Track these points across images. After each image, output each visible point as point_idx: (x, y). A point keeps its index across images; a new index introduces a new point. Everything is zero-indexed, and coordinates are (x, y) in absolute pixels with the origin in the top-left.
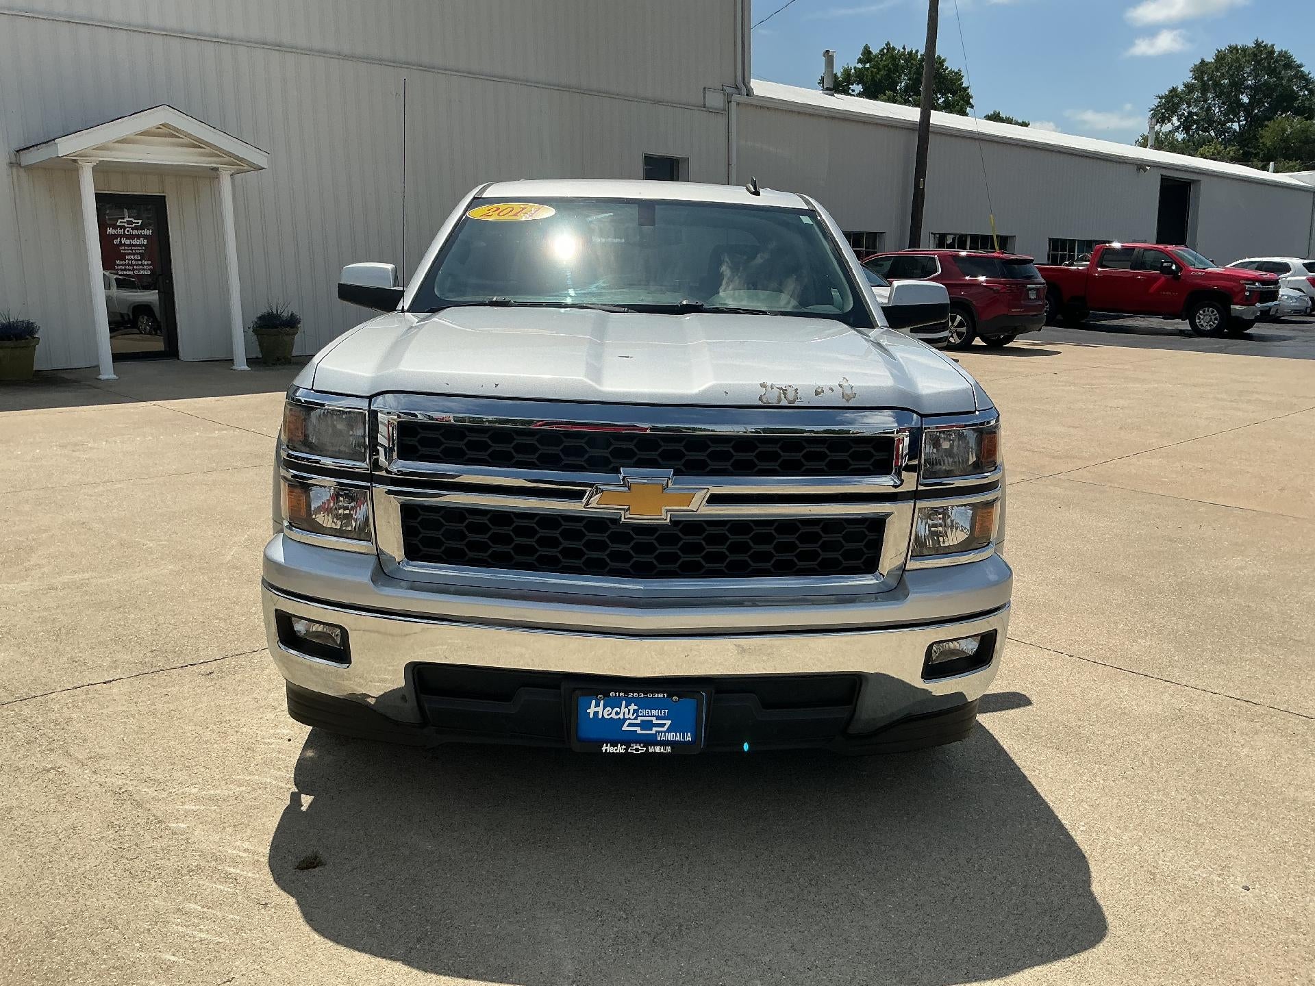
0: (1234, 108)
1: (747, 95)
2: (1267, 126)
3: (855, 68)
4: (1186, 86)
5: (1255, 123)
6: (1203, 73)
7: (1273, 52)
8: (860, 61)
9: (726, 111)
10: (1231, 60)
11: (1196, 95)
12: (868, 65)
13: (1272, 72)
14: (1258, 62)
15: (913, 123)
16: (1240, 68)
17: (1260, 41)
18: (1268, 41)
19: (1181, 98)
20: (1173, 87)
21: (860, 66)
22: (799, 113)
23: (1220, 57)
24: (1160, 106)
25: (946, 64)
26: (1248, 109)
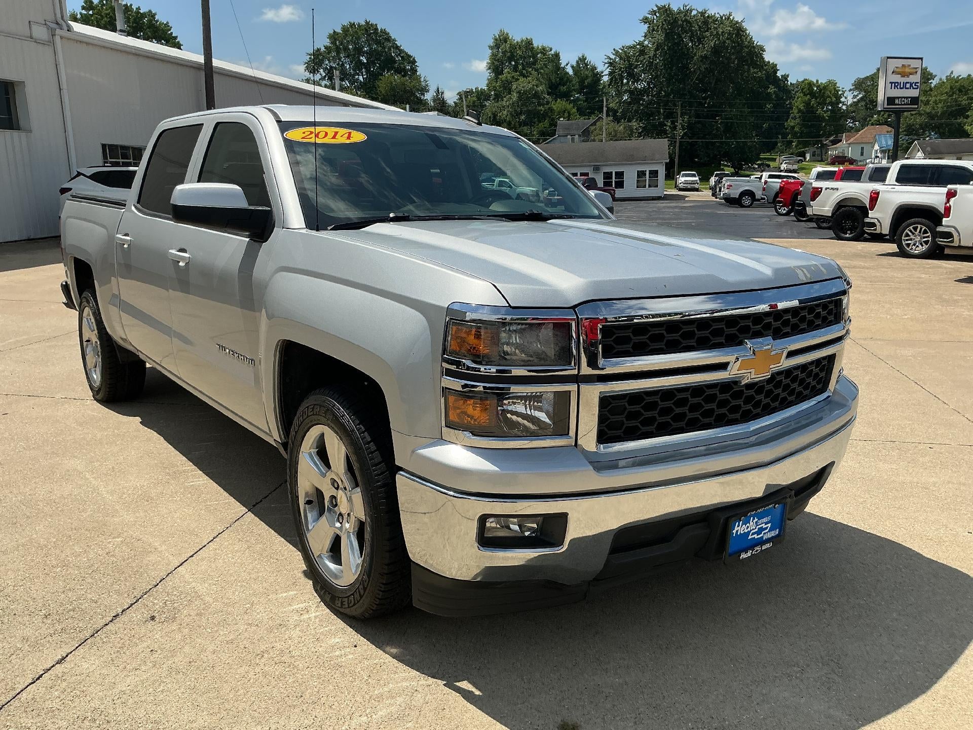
0: (359, 66)
1: (68, 31)
2: (381, 79)
3: (81, 14)
4: (326, 47)
5: (373, 77)
6: (335, 40)
7: (376, 29)
8: (83, 8)
9: (51, 43)
10: (351, 31)
11: (334, 54)
12: (91, 12)
13: (378, 42)
14: (369, 35)
15: (199, 64)
16: (358, 38)
17: (368, 21)
18: (373, 22)
19: (324, 56)
20: (317, 48)
21: (84, 12)
22: (111, 49)
23: (345, 29)
24: (311, 61)
25: (157, 17)
26: (367, 66)
